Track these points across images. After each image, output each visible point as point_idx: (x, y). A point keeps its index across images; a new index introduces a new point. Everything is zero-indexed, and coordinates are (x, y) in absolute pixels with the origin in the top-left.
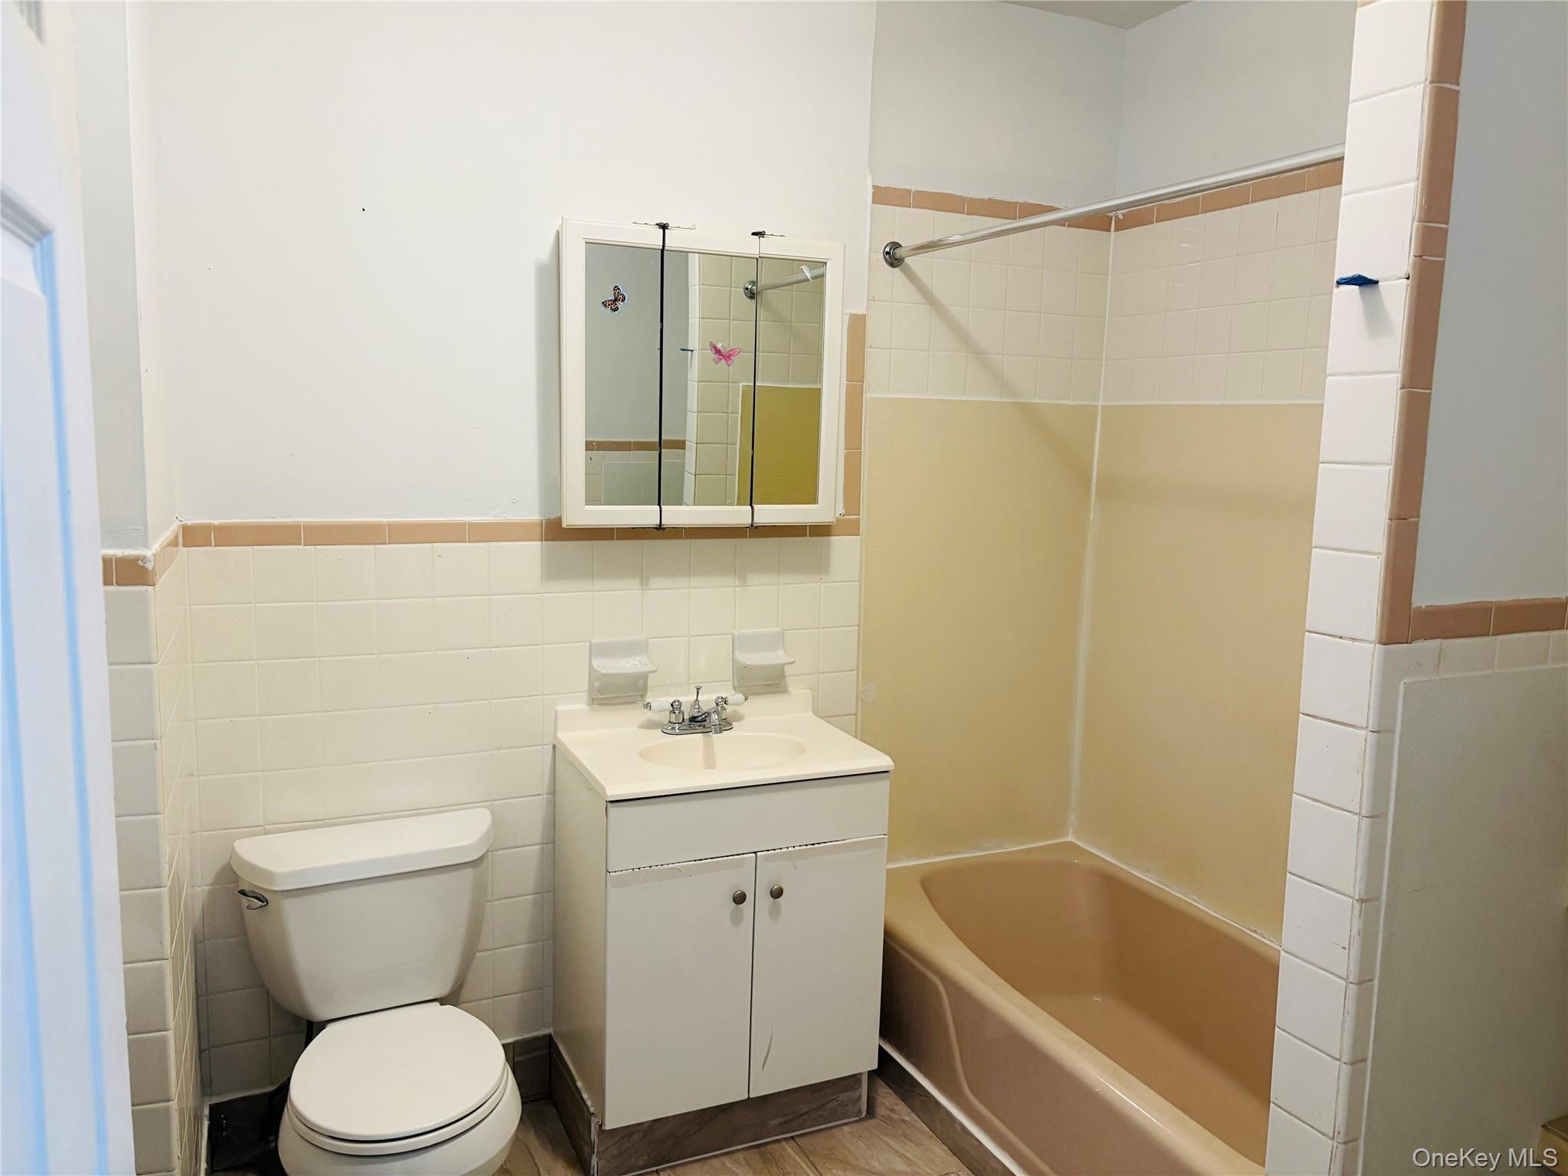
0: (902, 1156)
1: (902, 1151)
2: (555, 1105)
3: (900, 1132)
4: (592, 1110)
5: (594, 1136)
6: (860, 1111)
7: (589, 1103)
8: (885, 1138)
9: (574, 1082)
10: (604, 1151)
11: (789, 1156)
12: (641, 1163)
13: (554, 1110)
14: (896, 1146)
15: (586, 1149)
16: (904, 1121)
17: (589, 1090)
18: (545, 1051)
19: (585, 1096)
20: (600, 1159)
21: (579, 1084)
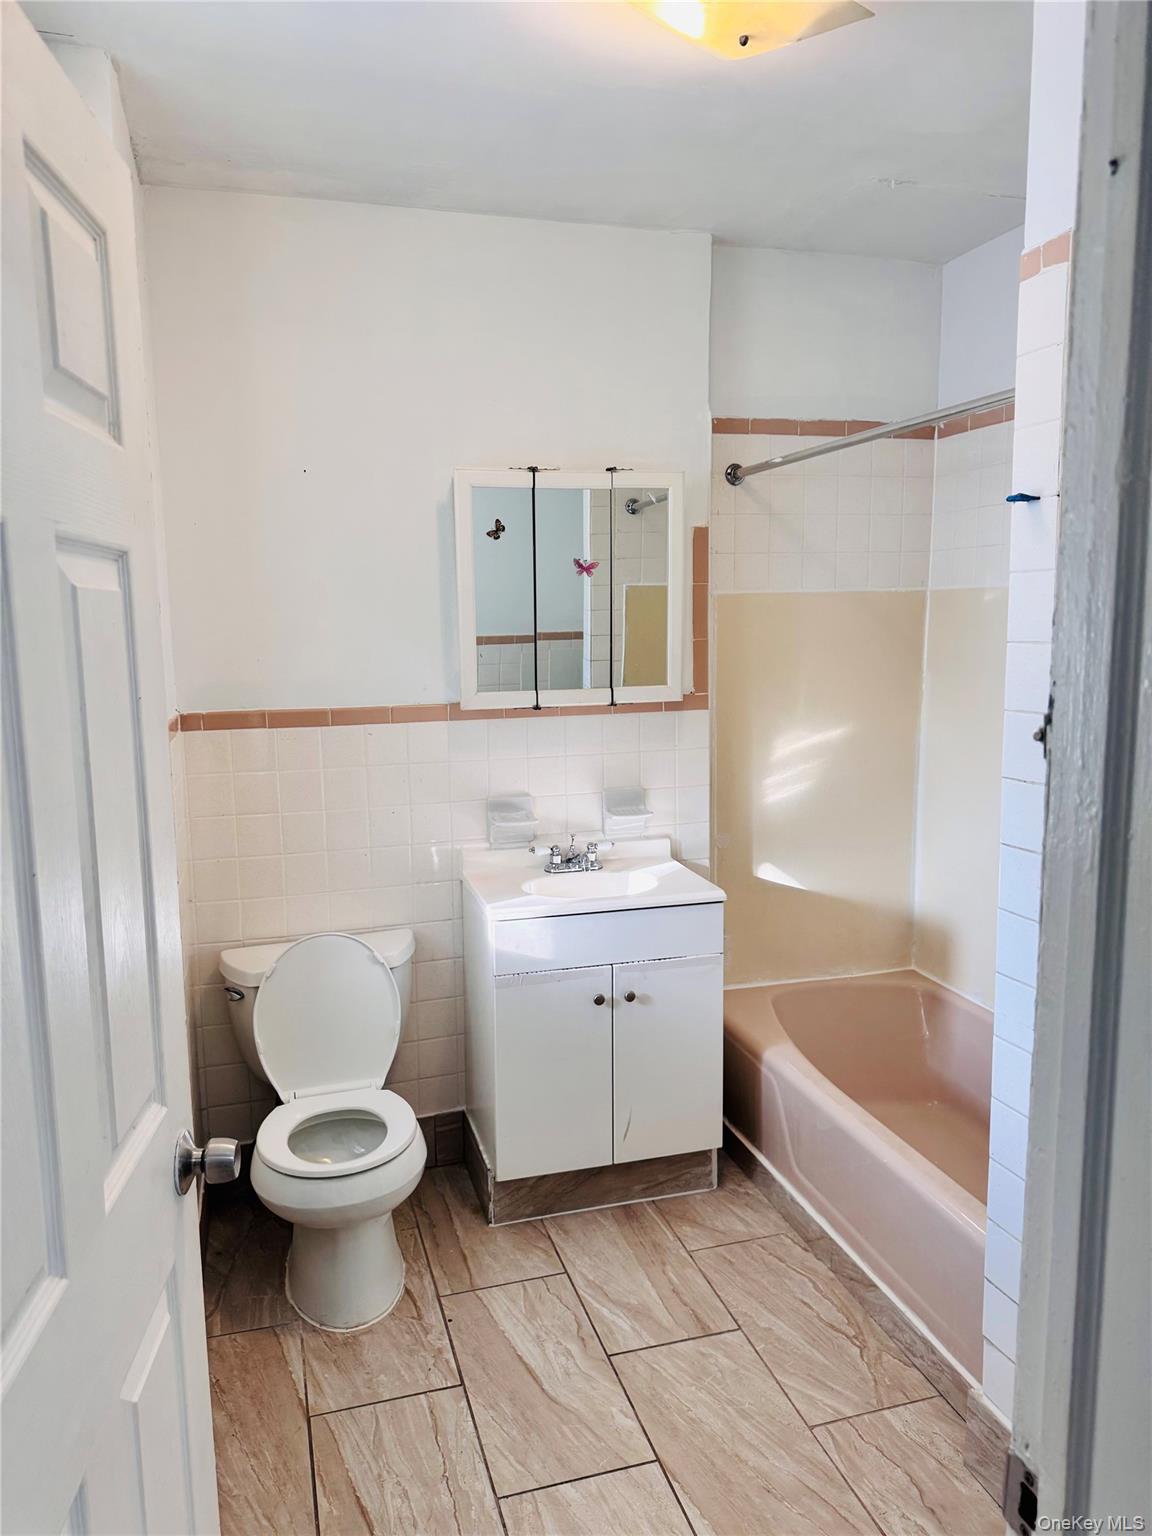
0: (742, 1220)
1: (742, 1216)
2: (467, 1168)
3: (744, 1201)
4: (489, 1166)
5: (491, 1188)
6: (711, 1184)
7: (487, 1162)
8: (731, 1207)
9: (478, 1147)
10: (499, 1200)
11: (648, 1213)
12: (527, 1212)
13: (466, 1172)
14: (739, 1212)
15: (486, 1198)
16: (748, 1194)
17: (488, 1152)
18: (460, 1124)
19: (485, 1156)
20: (495, 1206)
21: (481, 1148)
